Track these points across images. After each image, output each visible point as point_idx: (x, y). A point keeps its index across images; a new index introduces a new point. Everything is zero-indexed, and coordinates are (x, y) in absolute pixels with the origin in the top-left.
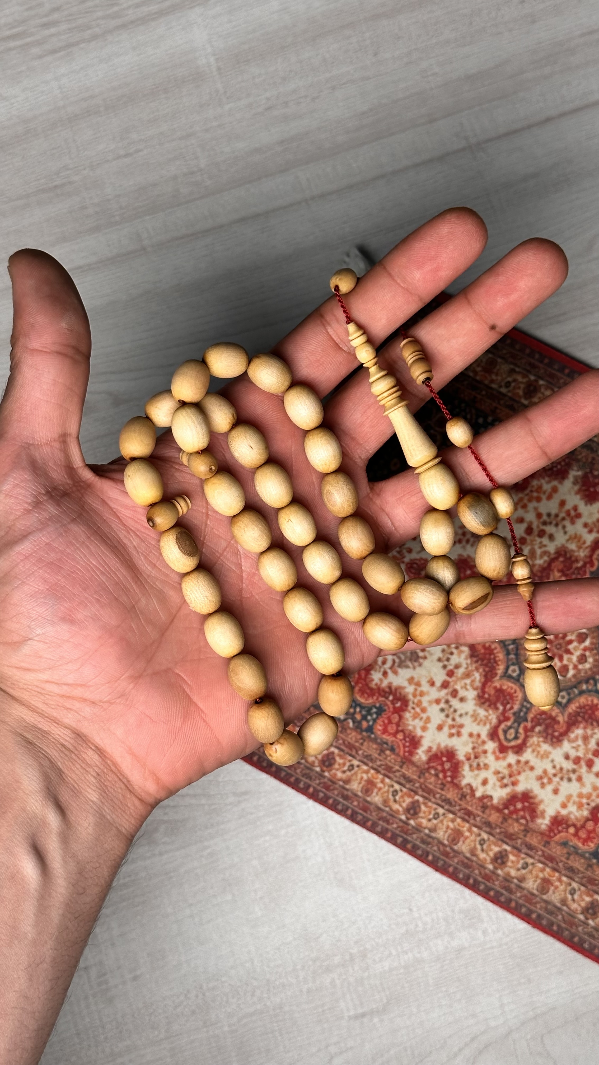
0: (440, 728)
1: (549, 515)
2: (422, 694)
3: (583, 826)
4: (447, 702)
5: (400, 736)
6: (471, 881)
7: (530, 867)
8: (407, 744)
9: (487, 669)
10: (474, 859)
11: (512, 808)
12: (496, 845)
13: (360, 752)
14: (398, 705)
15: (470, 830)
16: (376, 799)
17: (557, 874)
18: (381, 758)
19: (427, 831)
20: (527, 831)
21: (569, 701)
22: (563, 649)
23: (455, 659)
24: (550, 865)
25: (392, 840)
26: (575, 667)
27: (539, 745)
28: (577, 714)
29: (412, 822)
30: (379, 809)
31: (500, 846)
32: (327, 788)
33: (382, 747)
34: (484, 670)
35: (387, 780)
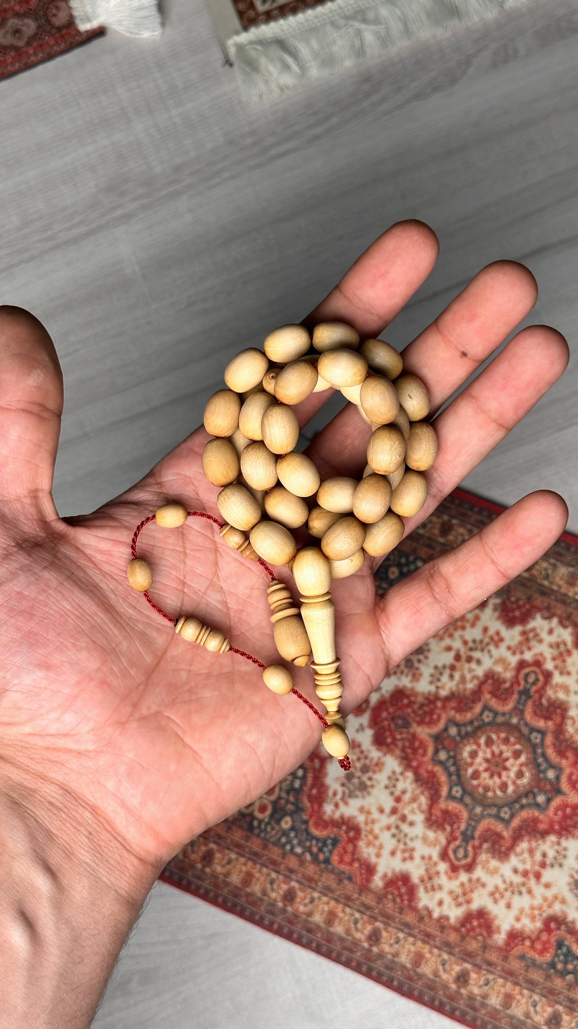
0: (393, 853)
1: (474, 641)
2: (373, 822)
3: (538, 938)
4: (397, 827)
5: (356, 865)
6: (437, 1003)
7: (492, 983)
8: (363, 871)
9: (432, 792)
10: (437, 979)
11: (468, 926)
12: (457, 964)
13: (320, 884)
14: (352, 834)
15: (430, 952)
16: (338, 929)
17: (517, 988)
18: (340, 887)
19: (390, 957)
20: (485, 947)
21: (512, 816)
22: (501, 766)
23: (401, 785)
24: (510, 979)
25: (357, 969)
26: (514, 783)
27: (488, 862)
28: (520, 828)
29: (375, 949)
30: (341, 939)
31: (462, 965)
32: (291, 922)
33: (340, 877)
34: (430, 793)
35: (348, 910)
